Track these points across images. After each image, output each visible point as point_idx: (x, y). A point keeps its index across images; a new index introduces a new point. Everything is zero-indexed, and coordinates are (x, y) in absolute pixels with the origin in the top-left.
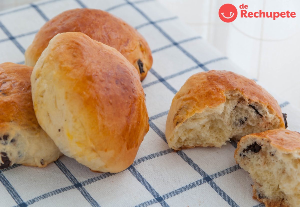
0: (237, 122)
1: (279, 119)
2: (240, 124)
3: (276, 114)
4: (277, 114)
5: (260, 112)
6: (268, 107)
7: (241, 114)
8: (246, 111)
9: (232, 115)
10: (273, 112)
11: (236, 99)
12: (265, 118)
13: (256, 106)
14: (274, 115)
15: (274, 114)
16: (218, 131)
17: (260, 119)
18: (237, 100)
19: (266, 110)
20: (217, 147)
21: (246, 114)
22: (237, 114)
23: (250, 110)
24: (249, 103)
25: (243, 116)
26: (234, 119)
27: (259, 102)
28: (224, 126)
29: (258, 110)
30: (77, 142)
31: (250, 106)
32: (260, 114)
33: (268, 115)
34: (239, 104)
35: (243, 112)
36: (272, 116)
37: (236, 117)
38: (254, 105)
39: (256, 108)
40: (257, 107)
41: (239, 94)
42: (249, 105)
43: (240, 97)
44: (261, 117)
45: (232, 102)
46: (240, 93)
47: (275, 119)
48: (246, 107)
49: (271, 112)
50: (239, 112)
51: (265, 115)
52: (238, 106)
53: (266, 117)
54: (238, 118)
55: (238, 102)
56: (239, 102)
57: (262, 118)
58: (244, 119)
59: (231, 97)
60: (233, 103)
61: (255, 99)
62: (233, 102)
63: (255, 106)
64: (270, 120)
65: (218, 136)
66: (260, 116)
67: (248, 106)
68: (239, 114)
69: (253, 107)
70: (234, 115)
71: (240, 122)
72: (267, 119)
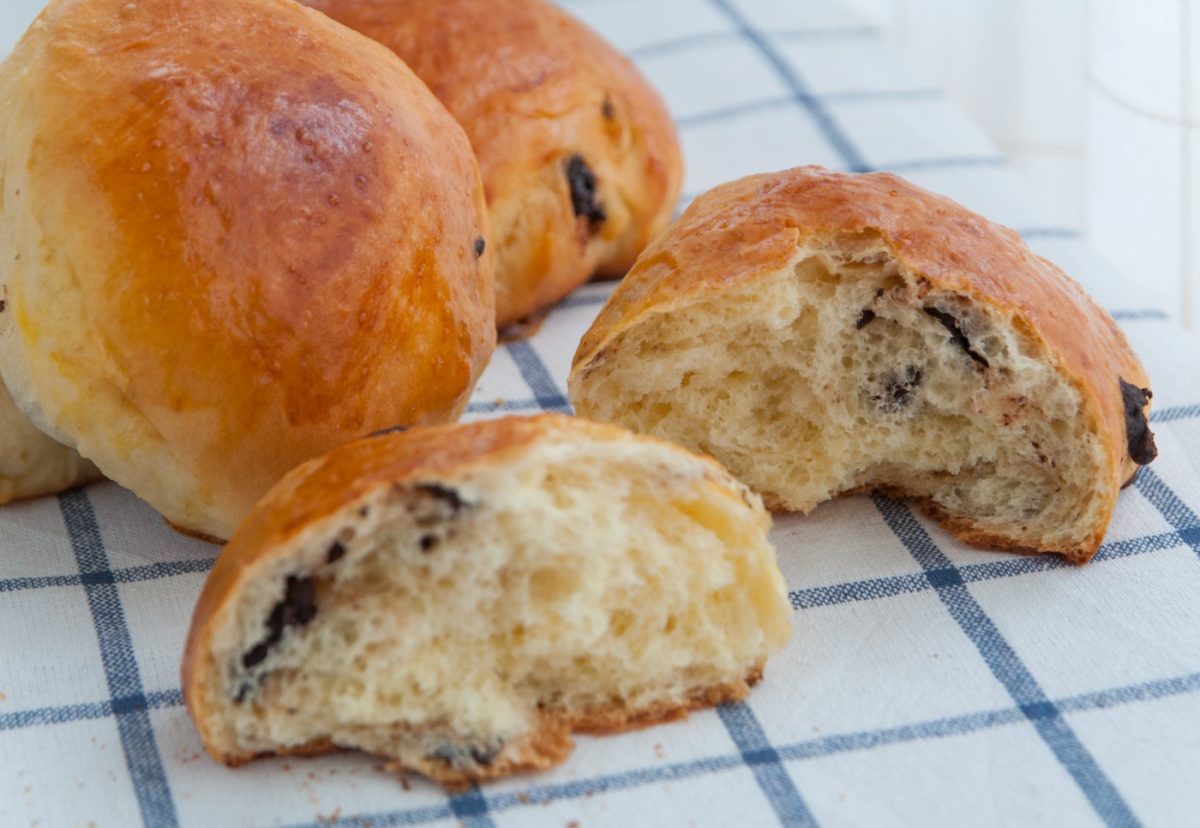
0: (875, 388)
1: (1078, 389)
2: (888, 400)
3: (1054, 361)
4: (1060, 362)
5: (977, 345)
6: (1018, 323)
7: (892, 349)
8: (917, 340)
9: (855, 357)
10: (1041, 352)
11: (869, 278)
12: (997, 375)
13: (960, 314)
14: (1043, 364)
15: (1043, 357)
16: (796, 433)
17: (978, 376)
18: (871, 283)
19: (1005, 333)
20: (793, 509)
21: (916, 351)
22: (874, 349)
23: (932, 329)
24: (919, 297)
25: (901, 362)
26: (861, 372)
27: (970, 297)
28: (818, 406)
29: (969, 336)
30: (54, 355)
31: (931, 312)
32: (975, 356)
33: (1013, 361)
34: (879, 298)
35: (903, 341)
36: (1029, 365)
37: (869, 364)
38: (949, 312)
39: (957, 326)
40: (964, 322)
41: (885, 253)
42: (920, 303)
43: (887, 268)
44: (981, 371)
45: (849, 291)
46: (885, 249)
47: (1053, 384)
48: (910, 317)
49: (1032, 349)
50: (884, 342)
51: (1000, 357)
52: (874, 308)
53: (1005, 371)
54: (878, 370)
55: (875, 293)
56: (880, 293)
57: (987, 371)
58: (903, 377)
59: (845, 266)
60: (853, 294)
61: (950, 280)
62: (853, 291)
63: (958, 315)
64: (1022, 387)
65: (794, 454)
66: (974, 363)
67: (917, 309)
68: (883, 350)
69: (948, 321)
70: (864, 357)
71: (889, 389)
72: (1011, 381)
